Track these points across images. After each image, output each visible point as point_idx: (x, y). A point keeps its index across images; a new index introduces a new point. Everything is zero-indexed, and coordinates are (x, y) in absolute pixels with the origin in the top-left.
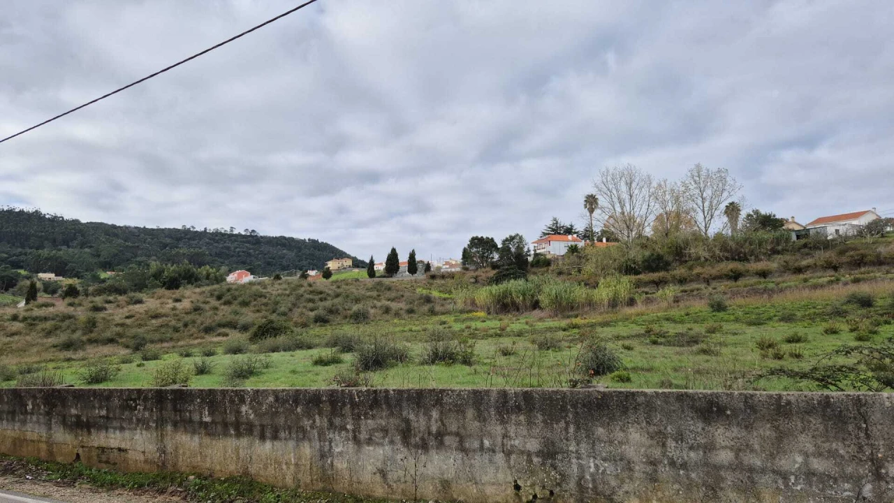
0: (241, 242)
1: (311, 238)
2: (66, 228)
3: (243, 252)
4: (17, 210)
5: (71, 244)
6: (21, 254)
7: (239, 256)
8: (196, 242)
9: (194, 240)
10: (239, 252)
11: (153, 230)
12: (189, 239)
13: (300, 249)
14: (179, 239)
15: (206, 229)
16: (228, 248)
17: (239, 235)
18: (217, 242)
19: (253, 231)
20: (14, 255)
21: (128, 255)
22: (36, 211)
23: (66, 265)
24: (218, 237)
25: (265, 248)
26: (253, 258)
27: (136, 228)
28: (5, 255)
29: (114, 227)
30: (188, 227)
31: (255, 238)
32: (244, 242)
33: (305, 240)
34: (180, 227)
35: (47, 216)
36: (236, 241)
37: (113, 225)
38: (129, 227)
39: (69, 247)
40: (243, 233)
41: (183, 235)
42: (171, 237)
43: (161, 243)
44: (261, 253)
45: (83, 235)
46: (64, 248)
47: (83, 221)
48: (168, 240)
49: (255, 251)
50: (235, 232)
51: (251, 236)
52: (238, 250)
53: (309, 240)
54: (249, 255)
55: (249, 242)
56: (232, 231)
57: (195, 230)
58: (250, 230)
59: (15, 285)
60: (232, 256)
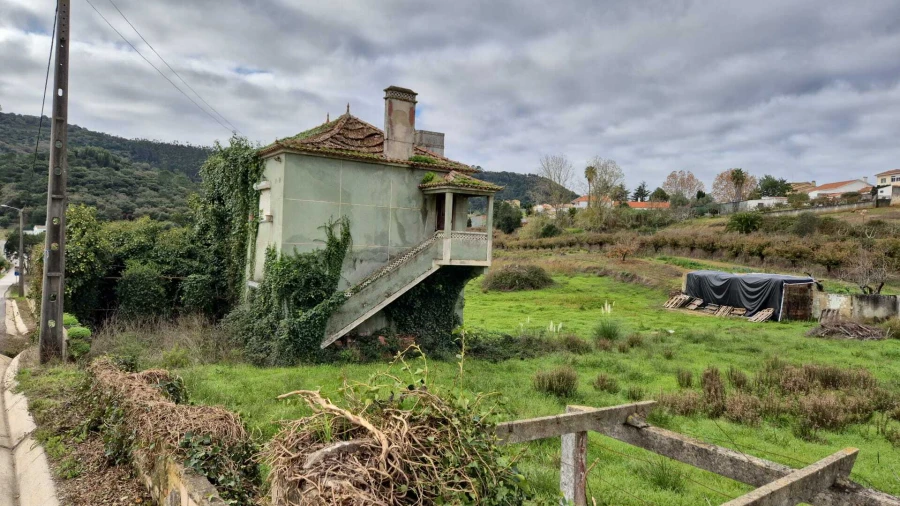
1: (531, 173)
13: (519, 184)
19: (479, 166)
31: (480, 174)
33: (525, 175)
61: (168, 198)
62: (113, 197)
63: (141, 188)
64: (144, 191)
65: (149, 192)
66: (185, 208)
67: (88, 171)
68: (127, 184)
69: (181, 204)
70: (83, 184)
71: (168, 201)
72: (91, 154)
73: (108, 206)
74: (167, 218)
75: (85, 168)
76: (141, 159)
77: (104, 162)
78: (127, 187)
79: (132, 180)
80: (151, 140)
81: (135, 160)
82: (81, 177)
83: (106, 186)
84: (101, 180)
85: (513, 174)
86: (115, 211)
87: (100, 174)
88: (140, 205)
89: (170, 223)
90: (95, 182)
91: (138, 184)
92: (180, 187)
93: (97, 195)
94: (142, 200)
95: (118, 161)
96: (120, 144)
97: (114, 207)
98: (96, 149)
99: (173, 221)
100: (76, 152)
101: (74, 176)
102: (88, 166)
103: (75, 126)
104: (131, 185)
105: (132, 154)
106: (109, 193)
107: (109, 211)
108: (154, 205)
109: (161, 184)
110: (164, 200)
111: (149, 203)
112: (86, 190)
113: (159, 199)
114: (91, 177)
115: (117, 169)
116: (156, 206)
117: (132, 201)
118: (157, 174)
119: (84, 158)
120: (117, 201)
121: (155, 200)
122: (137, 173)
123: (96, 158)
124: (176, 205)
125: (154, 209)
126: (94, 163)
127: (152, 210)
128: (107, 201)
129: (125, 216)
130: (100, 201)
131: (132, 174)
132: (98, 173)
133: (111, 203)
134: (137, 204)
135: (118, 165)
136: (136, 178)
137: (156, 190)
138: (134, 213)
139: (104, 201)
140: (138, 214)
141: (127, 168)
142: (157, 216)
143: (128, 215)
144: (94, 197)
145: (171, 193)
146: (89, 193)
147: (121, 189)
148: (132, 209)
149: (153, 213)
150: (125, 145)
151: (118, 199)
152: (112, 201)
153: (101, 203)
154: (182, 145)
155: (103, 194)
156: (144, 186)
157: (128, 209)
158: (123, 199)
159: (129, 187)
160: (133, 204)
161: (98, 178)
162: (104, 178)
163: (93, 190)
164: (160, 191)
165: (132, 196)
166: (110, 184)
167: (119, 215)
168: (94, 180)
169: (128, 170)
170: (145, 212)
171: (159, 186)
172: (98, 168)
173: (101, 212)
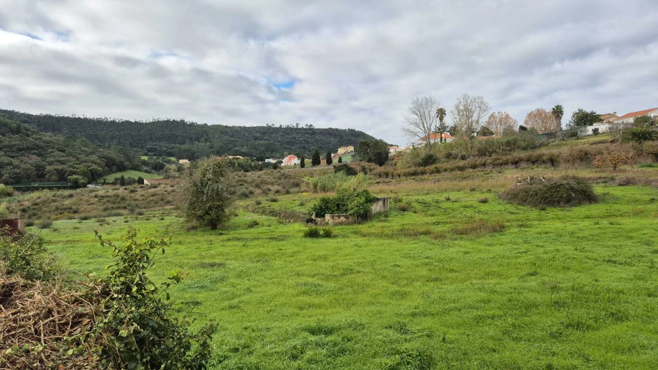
0: (303, 133)
1: (350, 128)
2: (197, 130)
3: (304, 140)
4: (172, 120)
5: (200, 140)
6: (173, 147)
7: (301, 143)
8: (274, 135)
9: (274, 134)
10: (301, 141)
11: (249, 128)
12: (271, 133)
13: (342, 137)
14: (264, 134)
15: (281, 125)
16: (295, 138)
17: (302, 128)
18: (288, 134)
19: (311, 125)
20: (170, 148)
21: (230, 146)
22: (182, 120)
23: (195, 154)
24: (289, 131)
25: (318, 137)
26: (310, 144)
27: (240, 127)
28: (165, 149)
29: (227, 127)
30: (270, 125)
31: (312, 130)
32: (305, 133)
33: (346, 130)
34: (265, 125)
35: (188, 123)
36: (299, 133)
37: (226, 126)
38: (236, 127)
39: (199, 142)
40: (305, 127)
41: (267, 131)
42: (260, 133)
43: (254, 136)
44: (316, 140)
45: (207, 134)
46: (197, 142)
47: (209, 124)
48: (258, 135)
49: (312, 139)
50: (300, 127)
51: (310, 129)
52: (301, 139)
53: (349, 129)
54: (307, 142)
55: (308, 133)
56: (297, 126)
57: (274, 127)
58: (309, 125)
59: (163, 168)
60: (297, 144)
61: (74, 157)
62: (26, 158)
63: (50, 150)
64: (52, 152)
65: (57, 152)
66: (90, 164)
67: (4, 138)
68: (37, 147)
69: (85, 162)
71: (74, 159)
72: (5, 125)
73: (23, 166)
74: (74, 173)
76: (46, 129)
77: (18, 131)
78: (37, 150)
79: (42, 144)
80: (53, 114)
81: (41, 130)
83: (20, 150)
84: (15, 145)
85: (337, 130)
86: (29, 169)
87: (15, 140)
88: (50, 164)
89: (77, 176)
90: (10, 147)
91: (46, 146)
92: (83, 148)
93: (13, 157)
94: (52, 159)
95: (28, 130)
96: (28, 118)
97: (28, 166)
98: (9, 121)
99: (80, 175)
102: (3, 135)
104: (42, 148)
105: (38, 126)
106: (22, 155)
107: (24, 169)
108: (62, 163)
109: (67, 146)
110: (71, 158)
111: (58, 161)
112: (3, 153)
113: (67, 158)
114: (6, 143)
115: (28, 136)
116: (64, 164)
117: (43, 161)
118: (62, 139)
120: (30, 161)
121: (62, 159)
122: (44, 138)
123: (10, 128)
124: (82, 162)
125: (62, 166)
126: (8, 132)
127: (60, 167)
128: (22, 161)
129: (38, 174)
130: (15, 162)
131: (41, 139)
132: (13, 140)
133: (25, 163)
134: (48, 162)
135: (29, 132)
136: (45, 142)
137: (64, 151)
138: (46, 170)
139: (19, 161)
140: (49, 170)
141: (36, 135)
142: (65, 172)
143: (40, 173)
144: (10, 159)
145: (76, 153)
146: (5, 156)
147: (33, 152)
148: (44, 167)
149: (62, 169)
150: (31, 119)
151: (31, 159)
152: (26, 161)
153: (17, 164)
154: (79, 118)
155: (18, 156)
156: (52, 148)
157: (40, 167)
158: (35, 159)
159: (40, 150)
160: (45, 163)
161: (13, 143)
162: (17, 143)
163: (8, 153)
164: (67, 152)
165: (43, 157)
166: (23, 148)
167: (32, 172)
168: (9, 145)
169: (38, 136)
170: (55, 170)
171: (65, 148)
172: (11, 136)
173: (18, 171)
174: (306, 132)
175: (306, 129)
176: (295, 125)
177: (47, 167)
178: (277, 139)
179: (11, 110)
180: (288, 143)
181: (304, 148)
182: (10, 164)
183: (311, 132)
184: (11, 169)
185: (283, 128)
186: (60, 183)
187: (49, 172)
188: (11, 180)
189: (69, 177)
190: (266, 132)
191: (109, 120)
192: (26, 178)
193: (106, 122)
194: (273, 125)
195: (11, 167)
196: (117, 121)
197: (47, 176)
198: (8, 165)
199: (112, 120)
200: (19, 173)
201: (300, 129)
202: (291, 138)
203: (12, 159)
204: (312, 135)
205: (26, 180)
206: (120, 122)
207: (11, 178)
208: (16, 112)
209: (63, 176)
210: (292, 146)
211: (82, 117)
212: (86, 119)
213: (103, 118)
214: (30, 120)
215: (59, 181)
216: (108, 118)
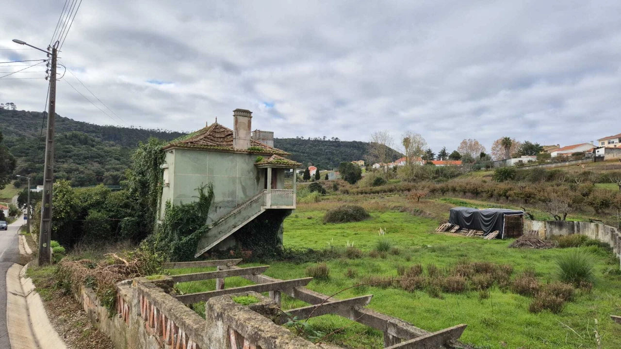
0: (329, 146)
1: (373, 141)
3: (329, 152)
7: (327, 155)
8: (303, 146)
11: (281, 139)
12: (300, 145)
14: (294, 145)
15: (309, 138)
16: (321, 150)
17: (329, 141)
18: (315, 146)
19: (337, 138)
24: (317, 143)
25: (342, 149)
30: (300, 137)
33: (369, 143)
34: (295, 138)
36: (326, 145)
40: (331, 140)
41: (296, 142)
42: (290, 144)
44: (341, 153)
48: (289, 146)
49: (337, 151)
50: (327, 139)
51: (335, 142)
52: (326, 151)
54: (332, 154)
55: (334, 146)
56: (324, 139)
57: (303, 139)
58: (335, 138)
60: (323, 155)
61: (126, 165)
62: (90, 165)
64: (110, 160)
65: (114, 161)
67: (74, 148)
68: (99, 155)
70: (70, 157)
72: (75, 136)
73: (87, 172)
74: (125, 178)
75: (71, 146)
76: (109, 138)
77: (85, 142)
78: (99, 158)
79: (103, 153)
80: (116, 126)
81: (105, 139)
82: (69, 152)
83: (86, 158)
84: (82, 154)
85: (361, 143)
86: (91, 174)
87: (82, 150)
88: (108, 170)
90: (78, 155)
91: (106, 156)
93: (80, 164)
94: (109, 167)
95: (94, 141)
96: (96, 129)
97: (91, 172)
98: (79, 133)
100: (66, 136)
101: (64, 151)
102: (74, 145)
103: (65, 118)
104: (103, 156)
105: (103, 135)
106: (87, 162)
107: (87, 174)
108: (117, 170)
109: (122, 155)
110: (124, 166)
111: (114, 168)
112: (72, 161)
113: (121, 166)
114: (75, 152)
115: (93, 146)
116: (118, 171)
117: (103, 168)
118: (119, 148)
119: (71, 140)
120: (93, 168)
121: (117, 166)
122: (106, 148)
123: (79, 139)
126: (77, 143)
127: (115, 173)
128: (86, 168)
129: (97, 178)
130: (81, 168)
131: (103, 149)
132: (80, 149)
133: (88, 169)
134: (106, 169)
135: (94, 143)
136: (105, 152)
137: (118, 160)
138: (104, 175)
139: (84, 168)
140: (106, 176)
141: (100, 145)
142: (119, 177)
143: (99, 177)
144: (77, 165)
145: (128, 161)
146: (74, 163)
147: (96, 160)
148: (103, 173)
149: (116, 175)
150: (98, 129)
151: (93, 166)
152: (89, 168)
153: (82, 170)
154: (137, 129)
155: (83, 163)
156: (110, 157)
157: (100, 173)
158: (96, 166)
159: (100, 158)
160: (103, 170)
161: (80, 152)
162: (84, 152)
163: (77, 161)
164: (121, 160)
165: (103, 164)
166: (88, 157)
167: (93, 177)
168: (78, 154)
169: (100, 146)
170: (111, 175)
171: (121, 157)
172: (80, 146)
173: (82, 176)
174: (331, 144)
175: (332, 141)
176: (322, 139)
177: (105, 173)
178: (306, 150)
179: (82, 121)
180: (315, 154)
181: (329, 159)
182: (77, 170)
183: (336, 144)
184: (77, 174)
185: (312, 141)
186: (114, 186)
187: (106, 177)
188: (76, 183)
189: (121, 182)
190: (296, 144)
191: (161, 131)
192: (88, 181)
193: (158, 132)
194: (302, 137)
195: (78, 172)
196: (167, 132)
197: (104, 181)
198: (75, 171)
199: (163, 131)
200: (84, 178)
201: (327, 141)
202: (318, 150)
203: (78, 166)
204: (336, 147)
205: (89, 183)
206: (170, 133)
207: (76, 181)
208: (86, 123)
209: (117, 180)
210: (319, 157)
211: (139, 128)
212: (142, 130)
213: (156, 129)
214: (97, 131)
215: (114, 185)
216: (160, 129)
